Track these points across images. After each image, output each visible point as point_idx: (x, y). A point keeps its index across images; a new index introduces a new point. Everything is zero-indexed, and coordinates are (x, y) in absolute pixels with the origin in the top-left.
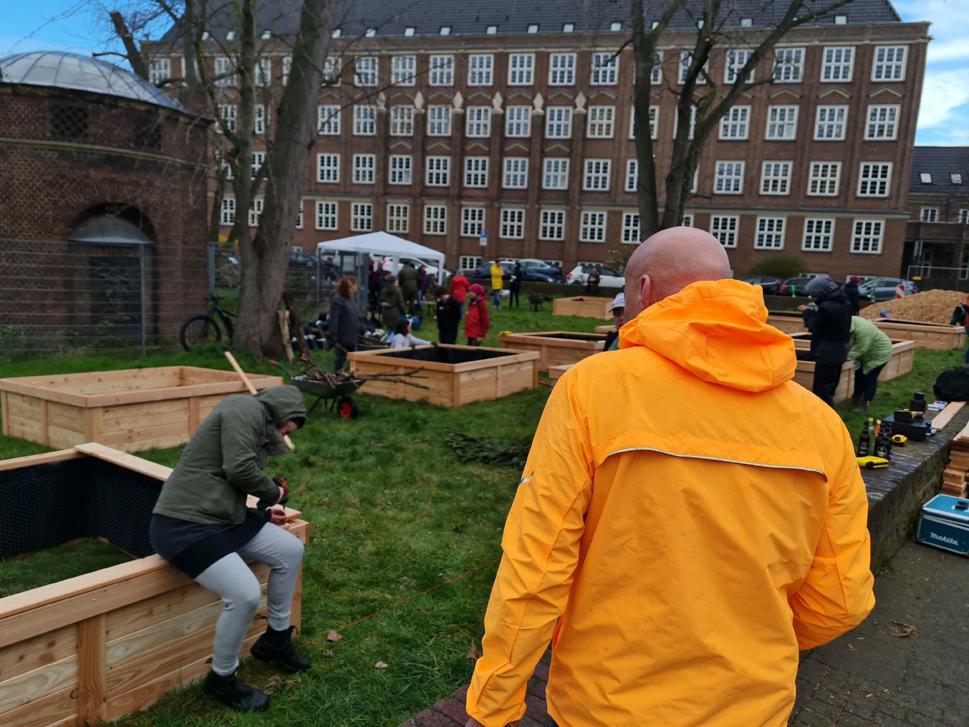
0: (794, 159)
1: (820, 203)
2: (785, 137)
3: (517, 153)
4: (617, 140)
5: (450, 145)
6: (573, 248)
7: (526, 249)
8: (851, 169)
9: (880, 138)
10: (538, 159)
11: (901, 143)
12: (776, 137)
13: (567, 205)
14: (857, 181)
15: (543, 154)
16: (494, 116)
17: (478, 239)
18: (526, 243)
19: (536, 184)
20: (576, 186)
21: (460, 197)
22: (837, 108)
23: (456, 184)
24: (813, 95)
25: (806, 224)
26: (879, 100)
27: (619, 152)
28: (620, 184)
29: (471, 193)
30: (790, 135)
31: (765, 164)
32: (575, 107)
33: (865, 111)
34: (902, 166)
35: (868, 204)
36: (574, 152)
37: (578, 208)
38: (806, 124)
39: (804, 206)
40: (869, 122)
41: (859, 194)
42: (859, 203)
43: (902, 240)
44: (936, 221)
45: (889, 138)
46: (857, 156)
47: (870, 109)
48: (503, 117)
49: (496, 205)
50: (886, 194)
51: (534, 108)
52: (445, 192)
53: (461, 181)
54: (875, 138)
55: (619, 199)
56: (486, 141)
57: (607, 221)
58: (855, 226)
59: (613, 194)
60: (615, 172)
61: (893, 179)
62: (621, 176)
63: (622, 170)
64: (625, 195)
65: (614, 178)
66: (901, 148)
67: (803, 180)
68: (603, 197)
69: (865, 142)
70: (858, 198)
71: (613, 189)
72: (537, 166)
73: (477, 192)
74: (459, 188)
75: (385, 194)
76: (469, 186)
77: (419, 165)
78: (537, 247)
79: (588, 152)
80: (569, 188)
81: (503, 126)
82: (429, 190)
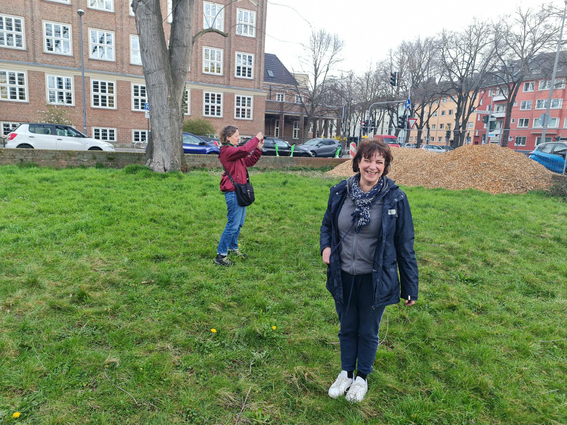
1: (212, 80)
8: (229, 56)
9: (246, 35)
11: (258, 40)
14: (234, 66)
22: (216, 6)
25: (204, 96)
26: (243, 6)
27: (32, 12)
28: (38, 45)
33: (235, 12)
34: (260, 56)
35: (242, 83)
39: (201, 81)
40: (238, 21)
41: (236, 76)
42: (237, 82)
43: (264, 111)
45: (251, 36)
46: (233, 46)
47: (238, 11)
50: (252, 78)
54: (243, 34)
55: (38, 59)
57: (29, 80)
58: (236, 99)
59: (31, 53)
60: (30, 31)
61: (255, 66)
62: (37, 37)
63: (37, 30)
64: (45, 57)
65: (30, 38)
66: (258, 43)
67: (199, 60)
68: (19, 56)
69: (237, 36)
70: (235, 78)
71: (31, 48)
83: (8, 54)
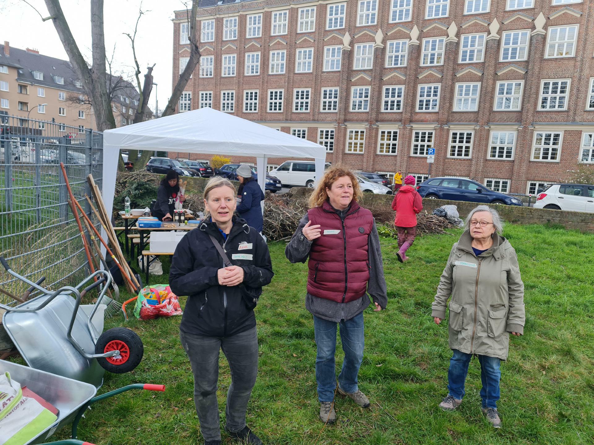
3: (470, 78)
4: (579, 59)
5: (405, 75)
6: (524, 168)
7: (473, 168)
10: (491, 82)
13: (519, 125)
15: (496, 77)
16: (449, 45)
18: (474, 162)
19: (487, 105)
20: (530, 106)
21: (412, 121)
23: (409, 109)
27: (581, 70)
28: (580, 104)
29: (423, 117)
32: (534, 28)
36: (530, 73)
37: (531, 128)
48: (458, 44)
49: (446, 127)
51: (489, 33)
52: (398, 117)
53: (413, 106)
55: (578, 119)
56: (441, 69)
57: (564, 141)
59: (571, 113)
60: (575, 91)
62: (582, 95)
63: (582, 89)
64: (586, 115)
65: (574, 98)
68: (559, 117)
71: (572, 108)
72: (489, 89)
73: (428, 116)
74: (411, 113)
75: (345, 121)
76: (421, 111)
77: (376, 93)
78: (484, 166)
79: (545, 72)
80: (522, 108)
81: (456, 53)
82: (385, 116)
83: (548, 117)
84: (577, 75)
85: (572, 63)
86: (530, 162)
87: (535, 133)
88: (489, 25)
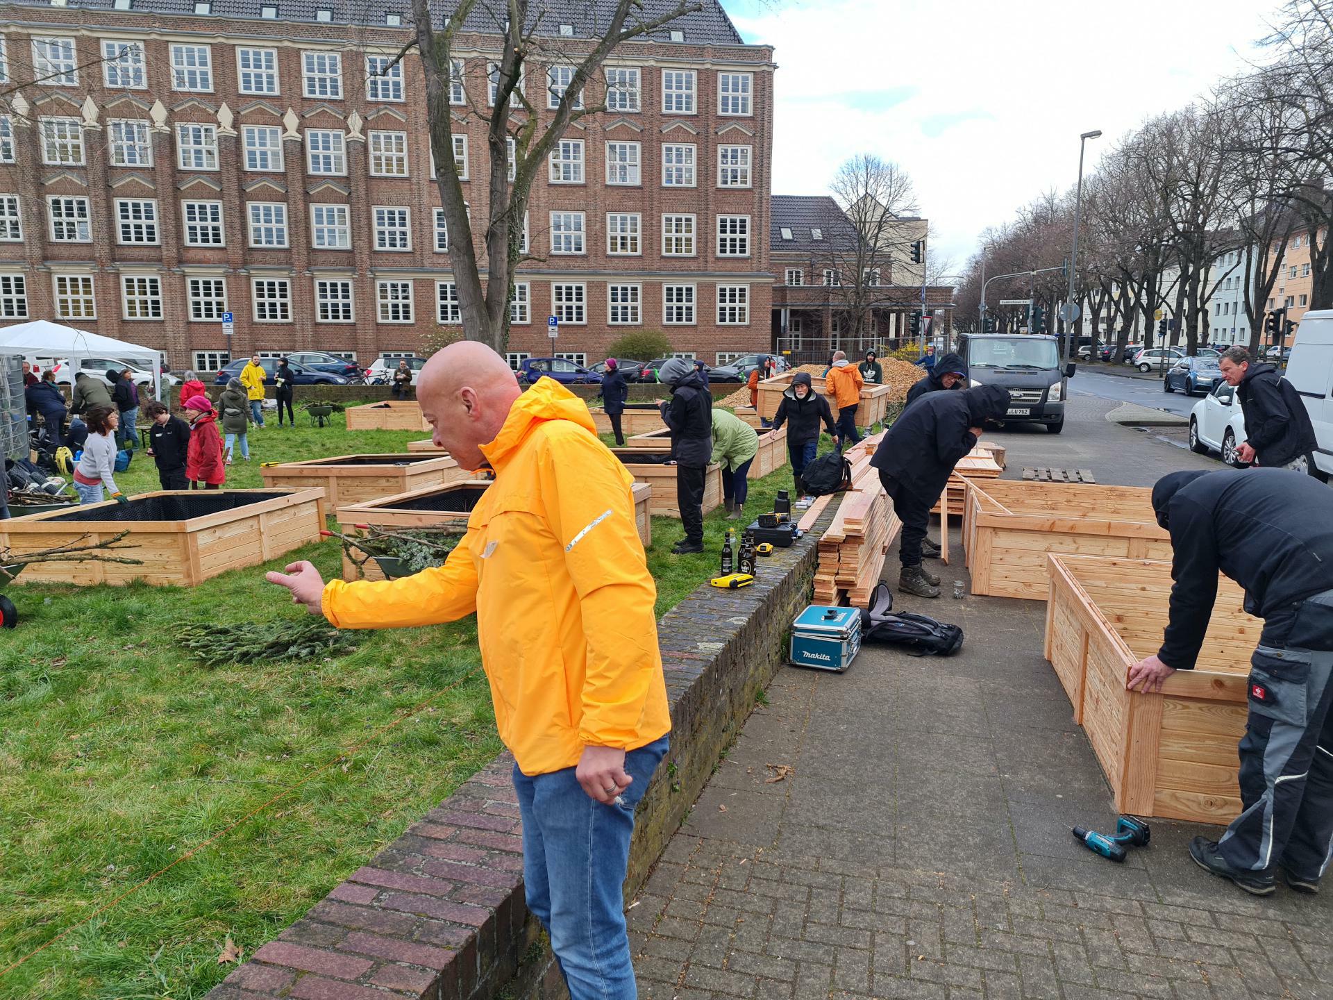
0: (643, 211)
1: (678, 264)
2: (629, 183)
3: (268, 195)
4: (414, 180)
5: (154, 182)
6: (370, 335)
7: (299, 336)
8: (707, 223)
9: (735, 186)
10: (301, 206)
11: (757, 191)
12: (618, 182)
13: (354, 272)
14: (715, 238)
15: (308, 198)
16: (223, 140)
17: (220, 323)
18: (298, 328)
19: (303, 240)
20: (362, 244)
21: (181, 262)
22: (684, 146)
23: (172, 242)
24: (656, 130)
25: (665, 292)
26: (729, 138)
27: (420, 198)
28: (426, 242)
29: (200, 255)
30: (635, 178)
31: (609, 215)
32: (348, 131)
33: (715, 151)
34: (761, 218)
35: (729, 265)
36: (354, 195)
37: (370, 275)
38: (651, 166)
39: (660, 269)
40: (720, 166)
41: (719, 254)
42: (720, 264)
43: (770, 308)
44: (802, 284)
45: (743, 186)
46: (711, 207)
47: (720, 149)
48: (238, 140)
49: (243, 272)
50: (747, 254)
51: (285, 130)
52: (153, 254)
53: (179, 236)
54: (729, 185)
55: (427, 263)
56: (216, 176)
57: (415, 293)
58: (718, 293)
59: (418, 255)
60: (417, 224)
61: (752, 235)
62: (426, 231)
63: (426, 222)
64: (435, 257)
65: (417, 234)
66: (757, 197)
67: (655, 237)
68: (404, 260)
69: (719, 190)
70: (718, 259)
71: (418, 248)
72: (301, 216)
73: (208, 254)
74: (178, 250)
75: (45, 258)
76: (194, 244)
77: (103, 212)
78: (316, 333)
79: (375, 196)
80: (353, 246)
81: (239, 154)
82: (126, 251)
83: (390, 259)
84: (415, 202)
85: (406, 184)
86: (377, 324)
87: (378, 284)
88: (282, 115)
